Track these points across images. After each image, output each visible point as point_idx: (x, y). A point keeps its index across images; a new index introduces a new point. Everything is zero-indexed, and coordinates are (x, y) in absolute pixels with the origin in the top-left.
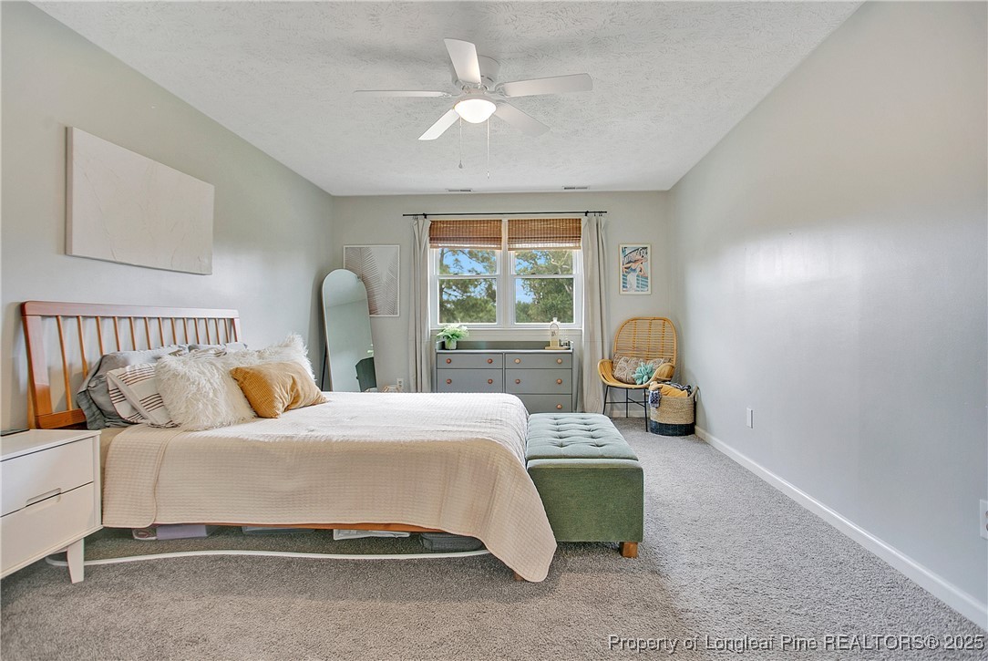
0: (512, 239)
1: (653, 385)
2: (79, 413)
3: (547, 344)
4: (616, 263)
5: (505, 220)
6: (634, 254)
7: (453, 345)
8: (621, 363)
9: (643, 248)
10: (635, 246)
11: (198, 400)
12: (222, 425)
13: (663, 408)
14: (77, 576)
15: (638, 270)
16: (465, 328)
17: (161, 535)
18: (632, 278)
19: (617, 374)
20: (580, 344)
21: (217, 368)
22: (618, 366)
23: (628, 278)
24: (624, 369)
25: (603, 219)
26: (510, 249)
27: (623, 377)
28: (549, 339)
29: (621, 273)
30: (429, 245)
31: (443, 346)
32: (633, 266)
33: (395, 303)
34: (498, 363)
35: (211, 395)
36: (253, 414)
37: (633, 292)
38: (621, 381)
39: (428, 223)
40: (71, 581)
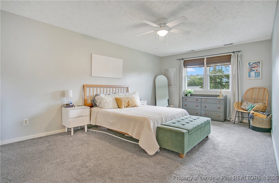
0: (207, 64)
1: (252, 112)
2: (92, 104)
3: (219, 96)
4: (246, 68)
5: (205, 58)
6: (254, 64)
7: (189, 95)
8: (245, 103)
9: (258, 62)
10: (253, 62)
11: (106, 103)
12: (109, 109)
13: (254, 121)
14: (86, 131)
15: (256, 70)
16: (193, 90)
17: (101, 128)
18: (253, 73)
19: (242, 107)
20: (230, 96)
21: (112, 97)
22: (243, 104)
23: (251, 73)
24: (246, 105)
25: (240, 54)
26: (207, 67)
27: (244, 108)
28: (219, 94)
29: (248, 72)
30: (183, 67)
31: (186, 95)
32: (253, 69)
33: (175, 84)
34: (199, 101)
35: (109, 102)
36: (118, 107)
37: (253, 78)
38: (244, 110)
39: (183, 61)
40: (85, 132)
